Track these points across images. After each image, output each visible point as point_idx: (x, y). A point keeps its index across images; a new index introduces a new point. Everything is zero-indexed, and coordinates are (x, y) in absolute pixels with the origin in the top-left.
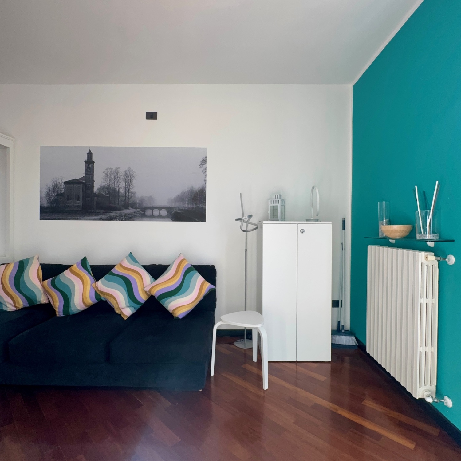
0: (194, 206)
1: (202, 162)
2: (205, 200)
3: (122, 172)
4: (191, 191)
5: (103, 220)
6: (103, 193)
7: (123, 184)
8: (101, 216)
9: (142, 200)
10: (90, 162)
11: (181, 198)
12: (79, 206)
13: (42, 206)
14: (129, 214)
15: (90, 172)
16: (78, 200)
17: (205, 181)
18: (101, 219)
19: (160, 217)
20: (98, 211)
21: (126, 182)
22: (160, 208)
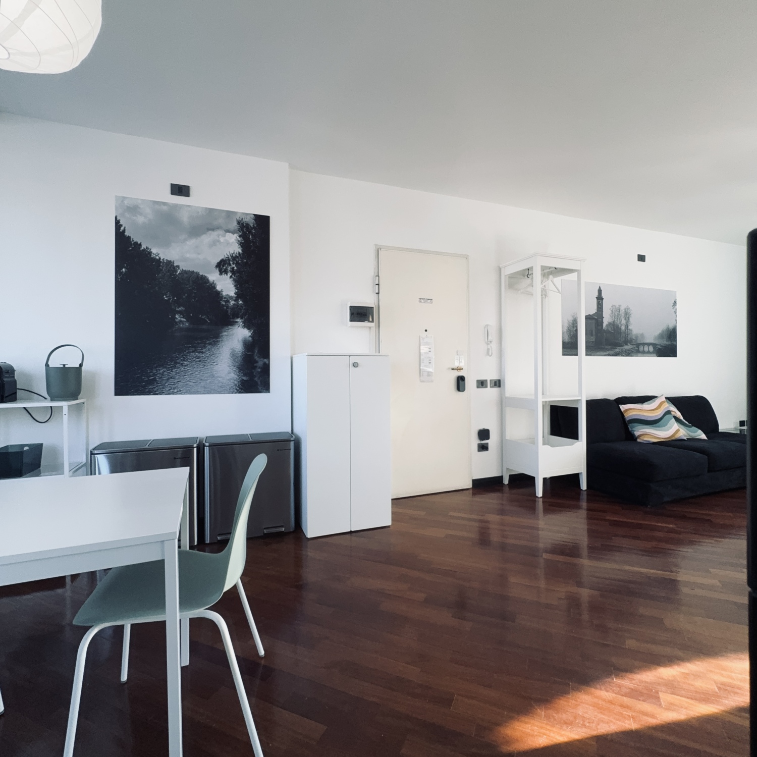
0: (670, 343)
1: (674, 304)
2: (676, 338)
3: (622, 309)
4: (668, 329)
5: (611, 356)
6: (610, 329)
7: (623, 322)
8: (609, 351)
9: (637, 337)
10: (600, 298)
11: (661, 336)
12: (593, 342)
13: (565, 341)
14: (628, 350)
15: (600, 308)
16: (592, 335)
17: (676, 320)
18: (609, 355)
19: (649, 353)
20: (606, 347)
21: (625, 319)
22: (649, 344)
